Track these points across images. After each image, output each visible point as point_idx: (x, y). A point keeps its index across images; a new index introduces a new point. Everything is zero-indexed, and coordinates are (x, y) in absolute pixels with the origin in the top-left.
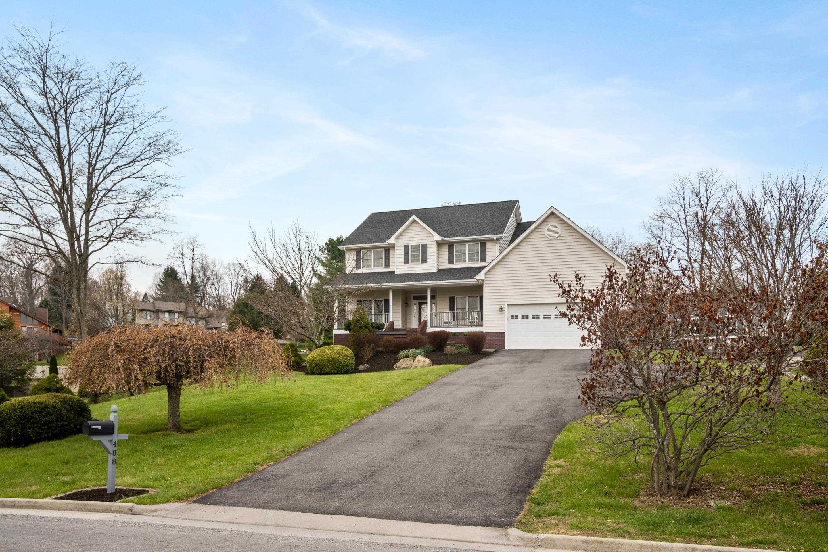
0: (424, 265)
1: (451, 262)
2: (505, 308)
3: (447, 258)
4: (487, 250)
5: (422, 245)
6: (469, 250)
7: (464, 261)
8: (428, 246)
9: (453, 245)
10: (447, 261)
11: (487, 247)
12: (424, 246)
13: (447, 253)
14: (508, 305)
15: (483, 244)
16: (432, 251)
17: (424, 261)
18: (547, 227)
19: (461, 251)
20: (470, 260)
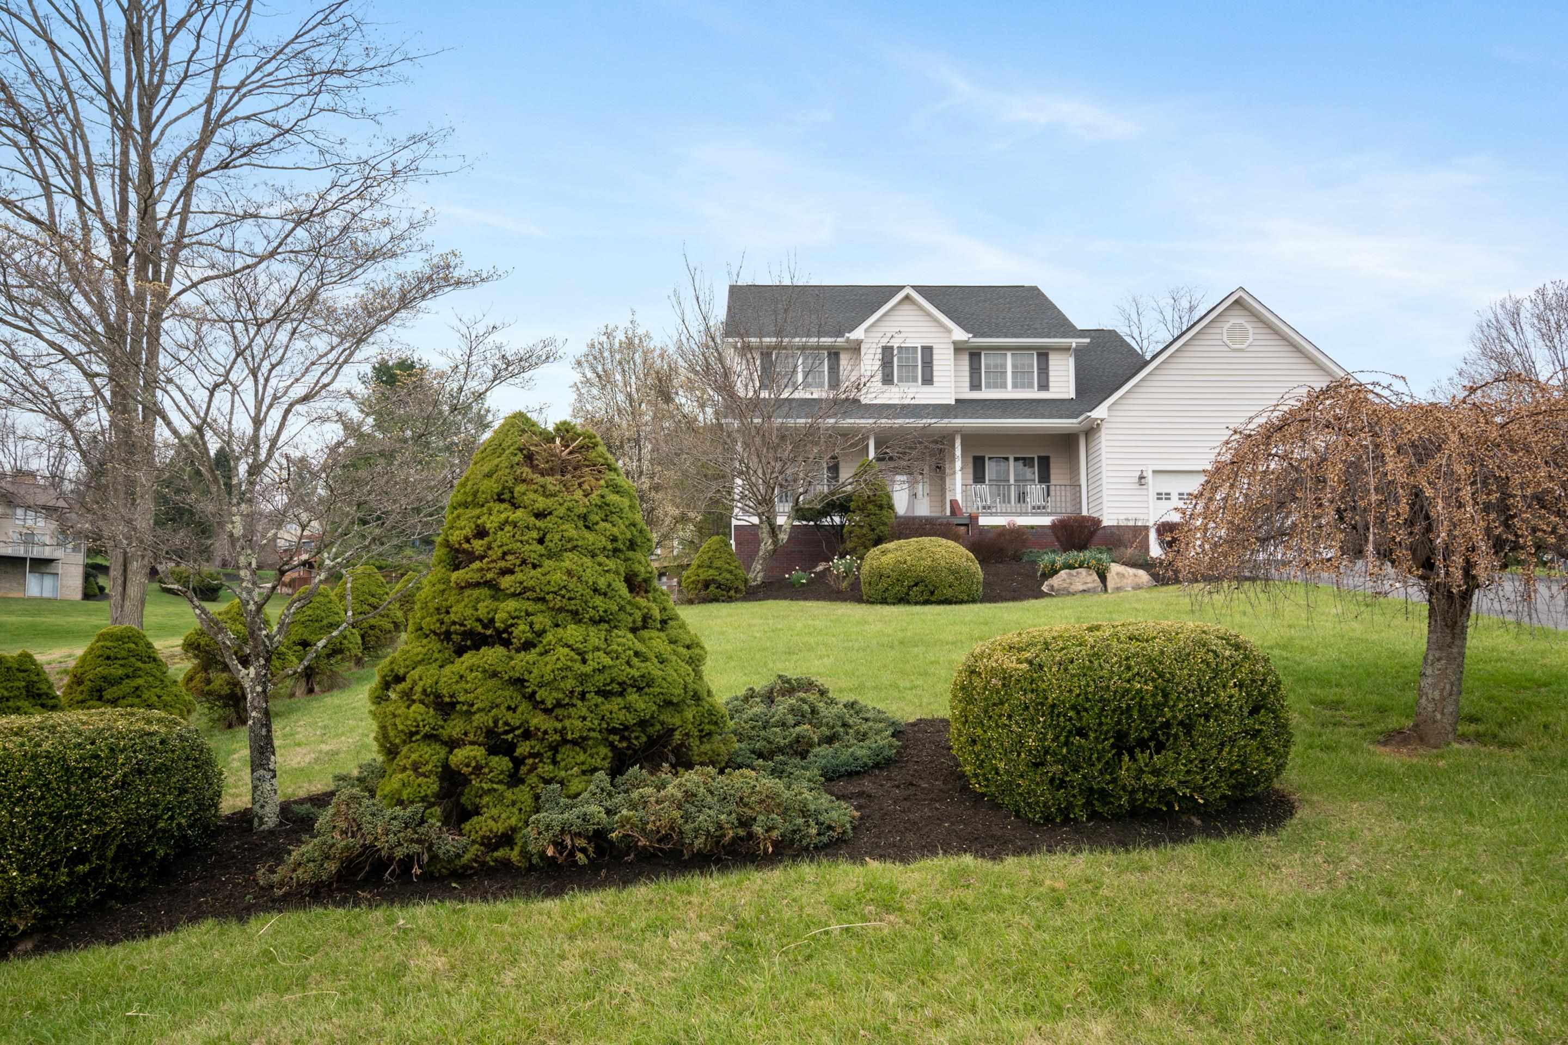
0: (927, 389)
1: (975, 386)
2: (1149, 475)
3: (968, 379)
4: (1051, 368)
5: (923, 348)
6: (1014, 366)
7: (1004, 386)
8: (935, 351)
9: (980, 354)
10: (968, 384)
11: (1051, 362)
12: (928, 351)
13: (967, 368)
14: (1154, 472)
15: (1043, 355)
16: (944, 361)
17: (928, 380)
18: (1228, 325)
19: (996, 366)
20: (1015, 386)
